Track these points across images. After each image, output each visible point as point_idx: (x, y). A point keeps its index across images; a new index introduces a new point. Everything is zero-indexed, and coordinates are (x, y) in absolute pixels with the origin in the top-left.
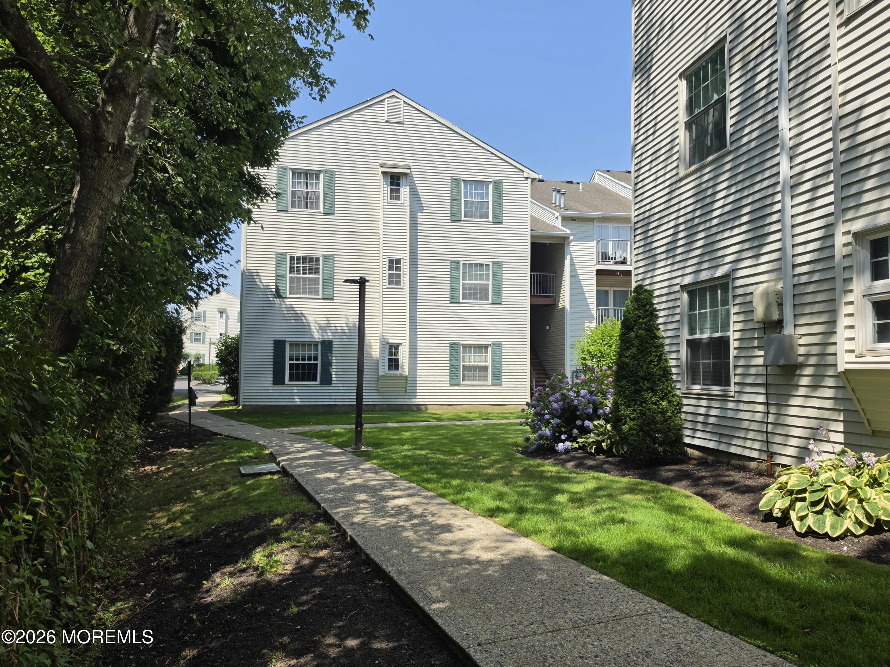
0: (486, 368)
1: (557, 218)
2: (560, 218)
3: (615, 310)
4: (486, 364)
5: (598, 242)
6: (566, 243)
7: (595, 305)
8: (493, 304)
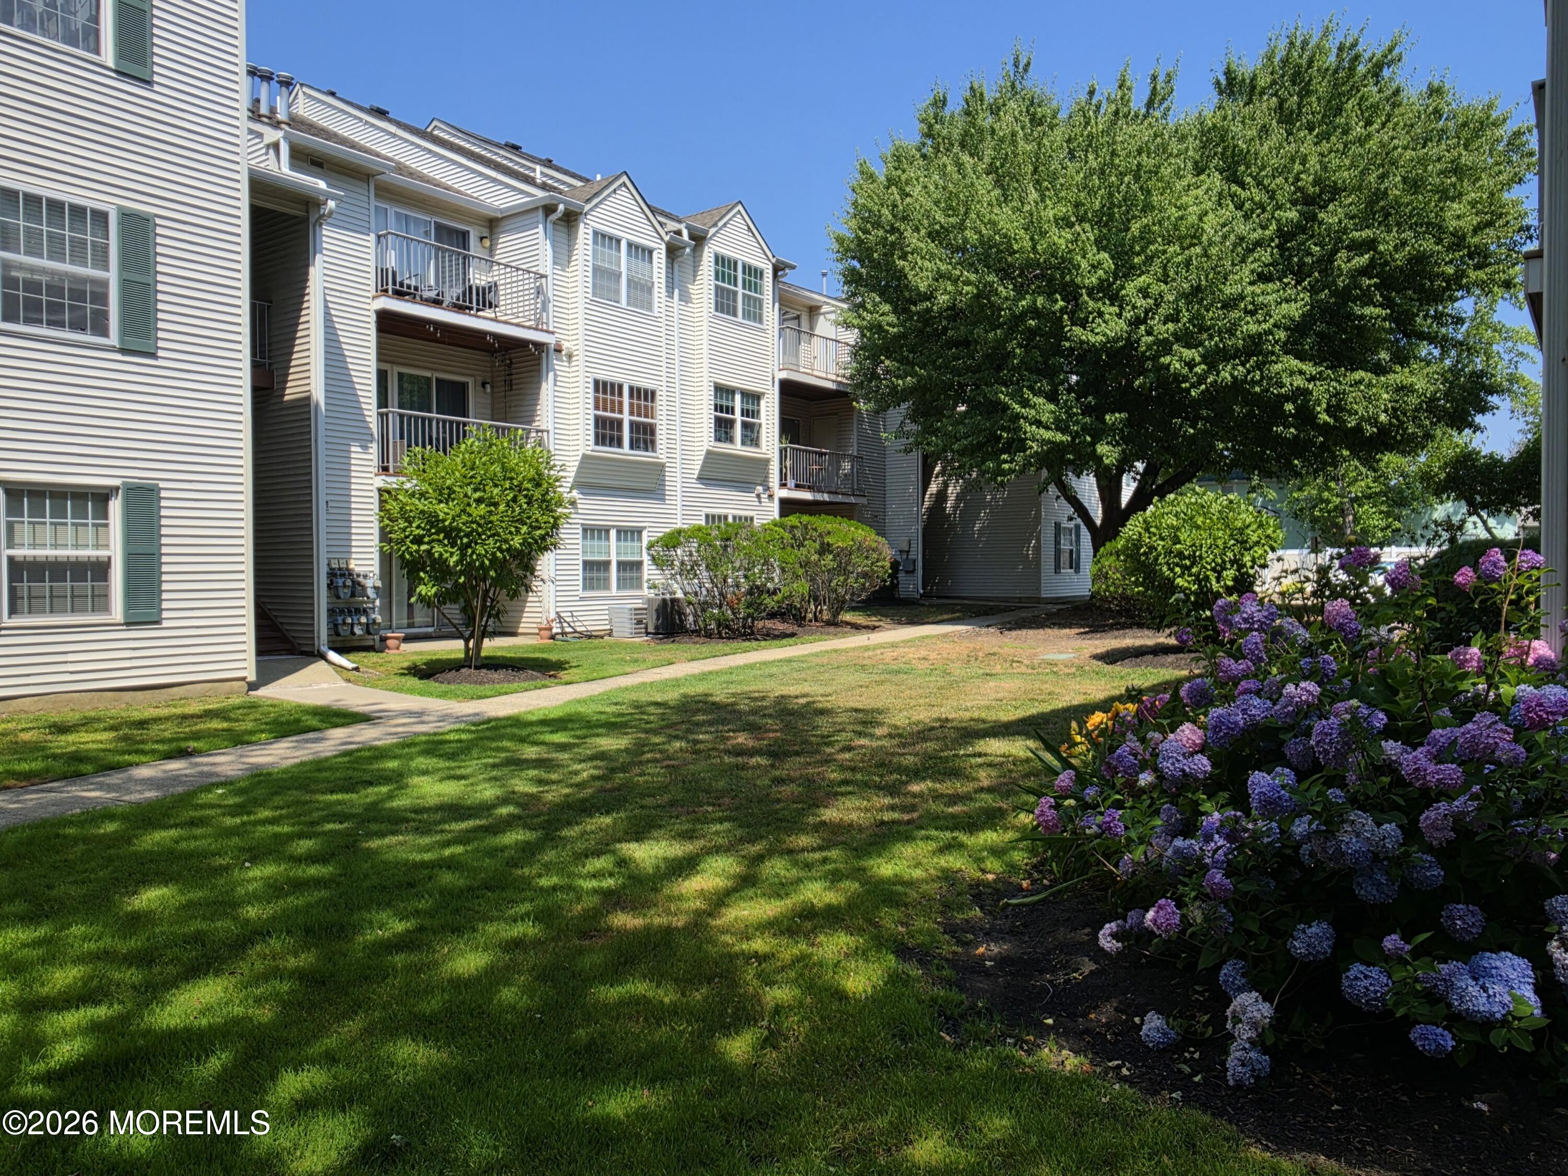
0: (101, 569)
1: (276, 146)
2: (284, 149)
3: (401, 416)
4: (102, 553)
5: (379, 237)
6: (312, 220)
7: (374, 401)
8: (123, 351)
